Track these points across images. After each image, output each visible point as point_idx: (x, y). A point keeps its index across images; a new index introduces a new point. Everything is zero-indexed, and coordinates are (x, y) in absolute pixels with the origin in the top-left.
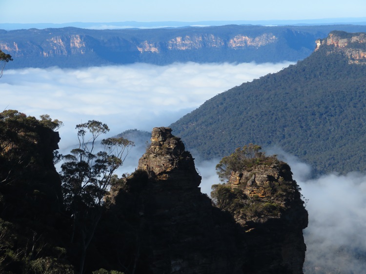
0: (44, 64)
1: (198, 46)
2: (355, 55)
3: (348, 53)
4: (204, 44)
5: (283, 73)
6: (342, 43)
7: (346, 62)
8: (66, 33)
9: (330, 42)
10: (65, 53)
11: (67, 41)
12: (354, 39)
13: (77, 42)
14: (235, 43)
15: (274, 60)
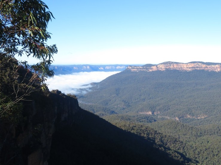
0: (84, 71)
1: (111, 68)
2: (132, 70)
3: (131, 70)
4: (112, 67)
5: (120, 73)
6: (130, 68)
7: (131, 71)
8: (86, 66)
9: (128, 67)
10: (86, 69)
11: (86, 67)
12: (132, 67)
13: (88, 67)
14: (117, 68)
15: (119, 71)
